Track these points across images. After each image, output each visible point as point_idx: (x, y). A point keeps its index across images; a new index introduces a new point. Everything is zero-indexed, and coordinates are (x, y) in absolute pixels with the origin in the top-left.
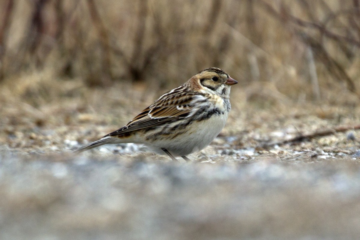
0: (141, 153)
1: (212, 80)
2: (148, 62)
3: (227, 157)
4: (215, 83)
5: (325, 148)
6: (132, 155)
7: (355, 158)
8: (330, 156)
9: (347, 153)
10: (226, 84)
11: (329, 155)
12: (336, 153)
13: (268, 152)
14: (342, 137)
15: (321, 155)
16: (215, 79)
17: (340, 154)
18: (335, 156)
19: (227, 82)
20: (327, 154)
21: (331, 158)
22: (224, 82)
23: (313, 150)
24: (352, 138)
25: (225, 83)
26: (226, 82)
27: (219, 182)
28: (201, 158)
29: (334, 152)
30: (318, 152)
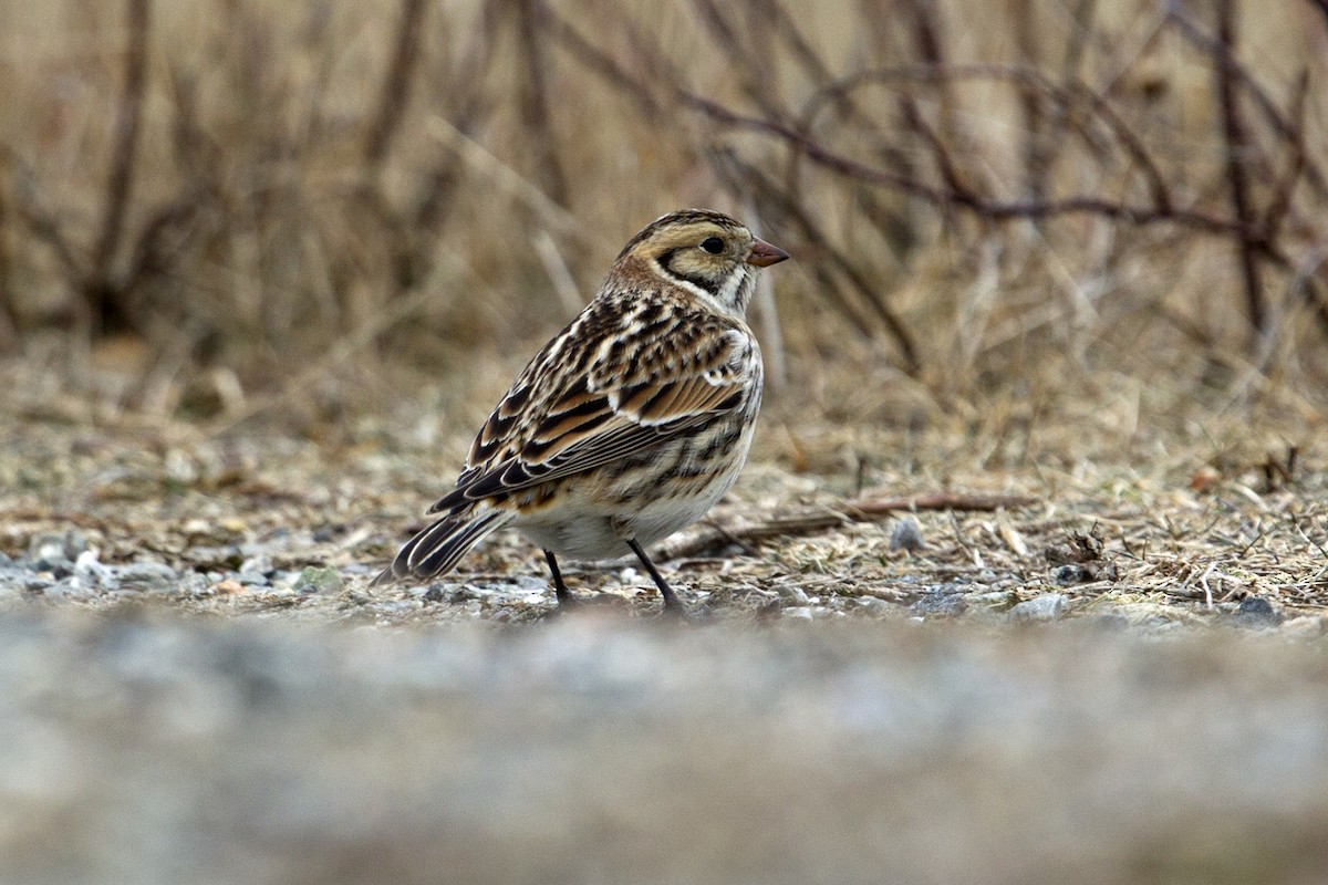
0: (127, 596)
1: (703, 249)
2: (150, 264)
3: (447, 610)
4: (713, 261)
5: (809, 578)
6: (90, 606)
7: (921, 616)
8: (829, 610)
9: (889, 598)
10: (750, 261)
11: (824, 604)
12: (850, 595)
13: (596, 593)
14: (873, 537)
15: (794, 603)
16: (715, 246)
17: (865, 601)
18: (846, 609)
19: (751, 257)
20: (816, 600)
21: (830, 615)
22: (742, 254)
23: (765, 584)
24: (910, 543)
25: (744, 259)
26: (748, 254)
27: (419, 698)
28: (348, 613)
29: (842, 593)
30: (783, 592)
